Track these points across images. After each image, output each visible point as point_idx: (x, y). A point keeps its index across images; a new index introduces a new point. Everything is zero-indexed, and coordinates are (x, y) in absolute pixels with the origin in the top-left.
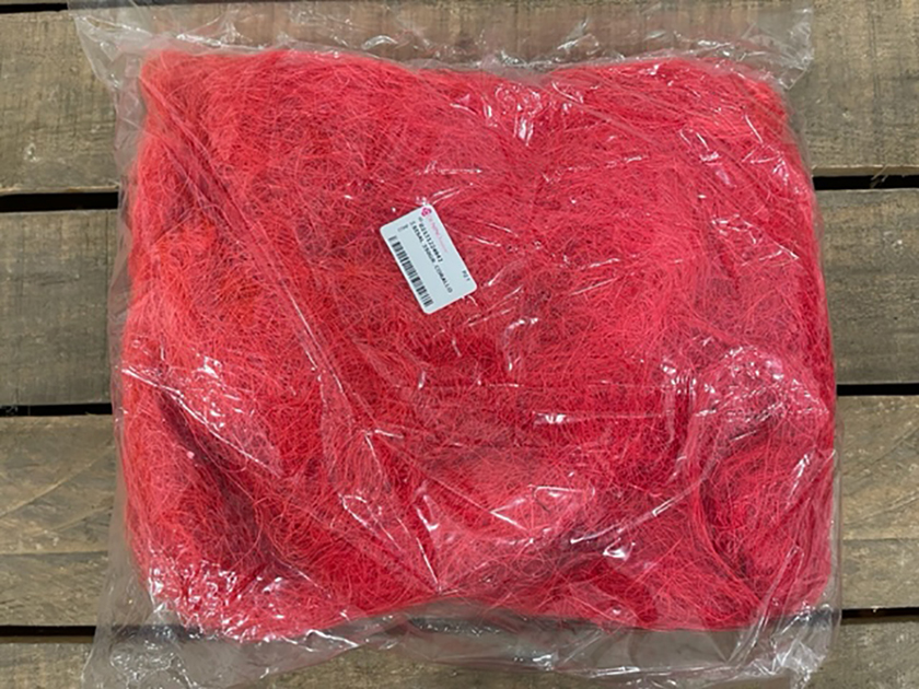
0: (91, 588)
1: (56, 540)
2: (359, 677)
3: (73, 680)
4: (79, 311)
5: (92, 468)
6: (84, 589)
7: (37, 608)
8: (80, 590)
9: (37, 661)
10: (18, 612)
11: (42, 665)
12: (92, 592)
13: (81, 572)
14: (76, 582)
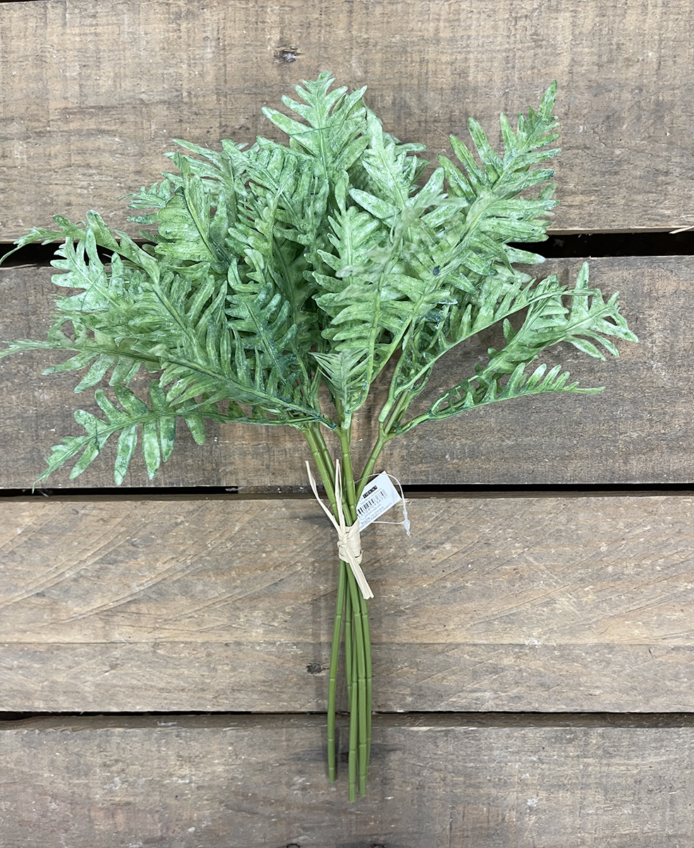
2: (182, 765)
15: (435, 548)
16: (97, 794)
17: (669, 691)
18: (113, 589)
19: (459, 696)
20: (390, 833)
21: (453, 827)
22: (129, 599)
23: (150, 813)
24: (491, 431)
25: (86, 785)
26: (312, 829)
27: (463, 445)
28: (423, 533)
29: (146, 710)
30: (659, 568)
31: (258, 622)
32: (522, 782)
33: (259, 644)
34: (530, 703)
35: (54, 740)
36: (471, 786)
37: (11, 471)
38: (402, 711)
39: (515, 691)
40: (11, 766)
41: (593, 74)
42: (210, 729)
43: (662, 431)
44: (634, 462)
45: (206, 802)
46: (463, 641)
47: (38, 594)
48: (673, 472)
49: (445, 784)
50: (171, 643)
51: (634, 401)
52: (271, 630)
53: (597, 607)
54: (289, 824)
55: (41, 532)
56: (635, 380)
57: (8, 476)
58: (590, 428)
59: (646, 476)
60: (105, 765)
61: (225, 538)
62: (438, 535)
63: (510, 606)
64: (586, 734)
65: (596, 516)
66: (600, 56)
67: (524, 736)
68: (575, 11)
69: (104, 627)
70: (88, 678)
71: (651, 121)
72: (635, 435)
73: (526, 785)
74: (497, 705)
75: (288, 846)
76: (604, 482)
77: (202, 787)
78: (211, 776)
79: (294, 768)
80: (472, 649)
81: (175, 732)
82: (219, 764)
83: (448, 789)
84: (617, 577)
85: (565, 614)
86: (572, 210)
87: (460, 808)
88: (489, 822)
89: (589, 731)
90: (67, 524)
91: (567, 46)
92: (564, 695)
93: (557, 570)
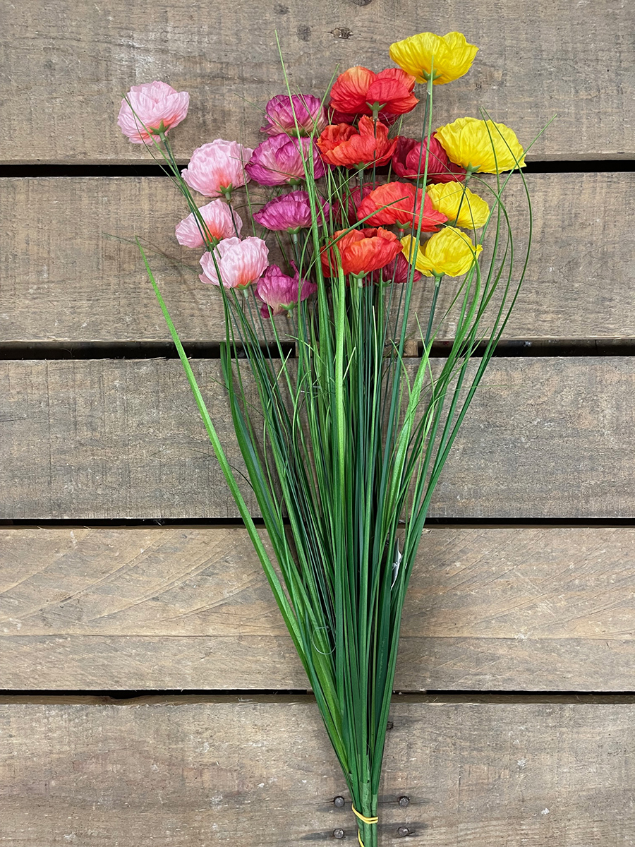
0: (49, 662)
1: (20, 625)
2: (256, 732)
3: (37, 731)
4: (28, 446)
5: (46, 571)
6: (43, 662)
7: (7, 677)
8: (40, 663)
9: (9, 717)
11: (11, 719)
12: (49, 665)
13: (40, 650)
14: (37, 658)
15: (448, 565)
16: (190, 756)
17: (622, 675)
18: (210, 595)
19: (466, 679)
20: (413, 788)
21: (461, 783)
22: (221, 603)
23: (230, 771)
24: (490, 479)
25: (182, 749)
27: (469, 489)
28: (440, 554)
29: (231, 689)
30: (613, 582)
32: (514, 747)
34: (519, 684)
35: (160, 712)
36: (475, 749)
37: (139, 505)
38: (424, 690)
39: (507, 675)
40: (124, 734)
41: (558, 233)
42: (279, 704)
43: (613, 480)
44: (593, 502)
45: (273, 762)
46: (469, 635)
47: (153, 598)
48: (621, 510)
49: (455, 748)
50: (252, 636)
51: (591, 458)
53: (568, 610)
54: (337, 780)
55: (158, 551)
56: (591, 443)
57: (137, 509)
58: (560, 477)
59: (601, 512)
60: (197, 732)
62: (451, 556)
63: (503, 610)
64: (561, 709)
65: (566, 542)
66: (563, 222)
67: (515, 711)
68: (546, 192)
69: (201, 624)
70: (189, 663)
71: (599, 265)
72: (593, 483)
73: (517, 749)
74: (495, 686)
75: (335, 798)
76: (571, 517)
77: (271, 750)
78: (277, 741)
80: (476, 642)
81: (252, 706)
82: (284, 731)
83: (458, 752)
84: (582, 588)
85: (544, 616)
86: (545, 324)
87: (467, 767)
88: (488, 779)
89: (563, 706)
90: (178, 545)
91: (539, 215)
92: (545, 678)
93: (538, 582)
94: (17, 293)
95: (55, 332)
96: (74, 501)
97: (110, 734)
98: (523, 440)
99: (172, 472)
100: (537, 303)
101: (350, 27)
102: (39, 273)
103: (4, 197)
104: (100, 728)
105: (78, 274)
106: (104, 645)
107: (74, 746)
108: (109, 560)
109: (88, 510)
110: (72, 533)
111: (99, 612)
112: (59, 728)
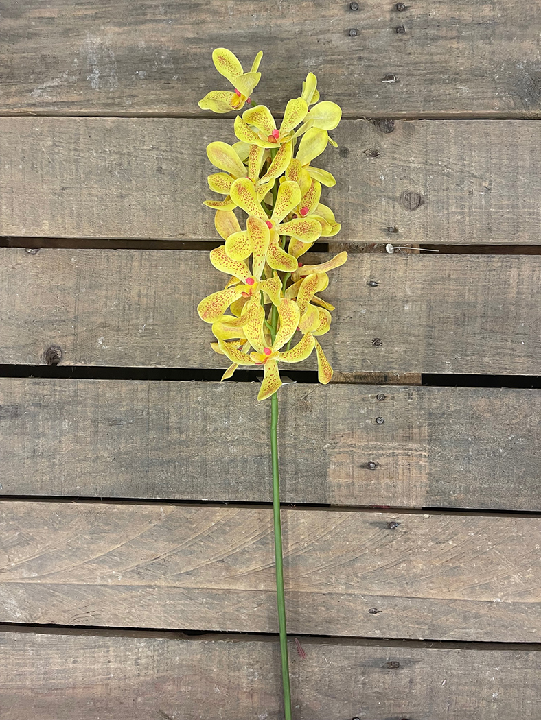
0: (140, 606)
1: (120, 577)
2: (295, 666)
3: (129, 658)
4: (132, 443)
5: (141, 536)
6: (136, 606)
7: (108, 616)
8: (134, 607)
9: (108, 647)
10: (97, 618)
11: (111, 649)
12: (141, 608)
13: (135, 597)
14: (132, 602)
15: (443, 543)
16: (243, 682)
18: (262, 559)
19: (455, 631)
20: (413, 713)
21: (449, 709)
22: (271, 565)
24: (475, 479)
25: (238, 677)
26: (368, 708)
27: (460, 487)
28: (436, 535)
29: (276, 632)
31: (343, 581)
32: (491, 683)
33: (343, 595)
34: (496, 637)
35: (222, 647)
37: (213, 490)
38: (422, 639)
39: (487, 629)
40: (195, 663)
41: (528, 298)
42: (312, 644)
45: (306, 690)
46: (458, 598)
47: (220, 561)
50: (293, 592)
52: (349, 586)
53: (534, 581)
54: (355, 705)
55: (225, 524)
57: (211, 494)
58: (529, 479)
60: (250, 664)
61: (326, 532)
62: (445, 536)
63: (485, 579)
64: (527, 654)
65: (533, 529)
66: (532, 290)
67: (492, 655)
68: (519, 268)
69: (255, 581)
70: (245, 611)
73: (492, 684)
74: (477, 638)
75: (353, 719)
76: (537, 510)
77: (306, 680)
78: (309, 674)
79: (359, 672)
80: (464, 603)
81: (292, 646)
83: (447, 687)
85: (516, 584)
86: (518, 365)
87: (454, 697)
88: (470, 707)
89: (528, 652)
90: (239, 521)
91: (515, 285)
92: (515, 632)
93: (512, 558)
94: (130, 332)
95: (157, 360)
96: (165, 486)
97: (184, 663)
98: (501, 450)
99: (237, 466)
100: (513, 349)
101: (378, 149)
102: (147, 318)
103: (124, 263)
104: (177, 658)
105: (175, 320)
106: (182, 595)
107: (156, 671)
108: (188, 530)
109: (174, 493)
110: (161, 509)
111: (180, 570)
112: (147, 657)
